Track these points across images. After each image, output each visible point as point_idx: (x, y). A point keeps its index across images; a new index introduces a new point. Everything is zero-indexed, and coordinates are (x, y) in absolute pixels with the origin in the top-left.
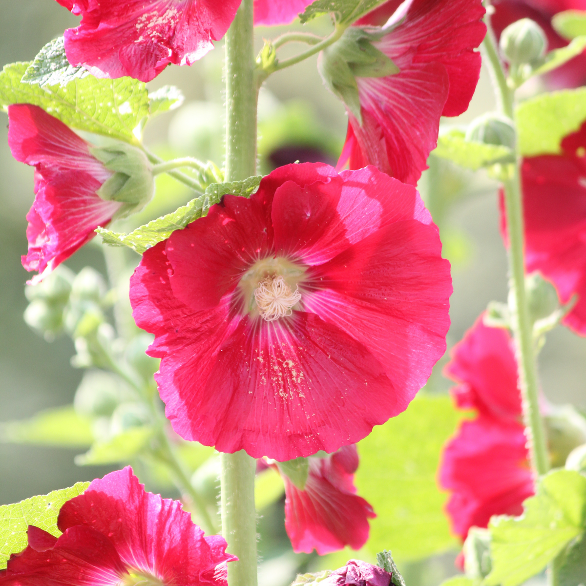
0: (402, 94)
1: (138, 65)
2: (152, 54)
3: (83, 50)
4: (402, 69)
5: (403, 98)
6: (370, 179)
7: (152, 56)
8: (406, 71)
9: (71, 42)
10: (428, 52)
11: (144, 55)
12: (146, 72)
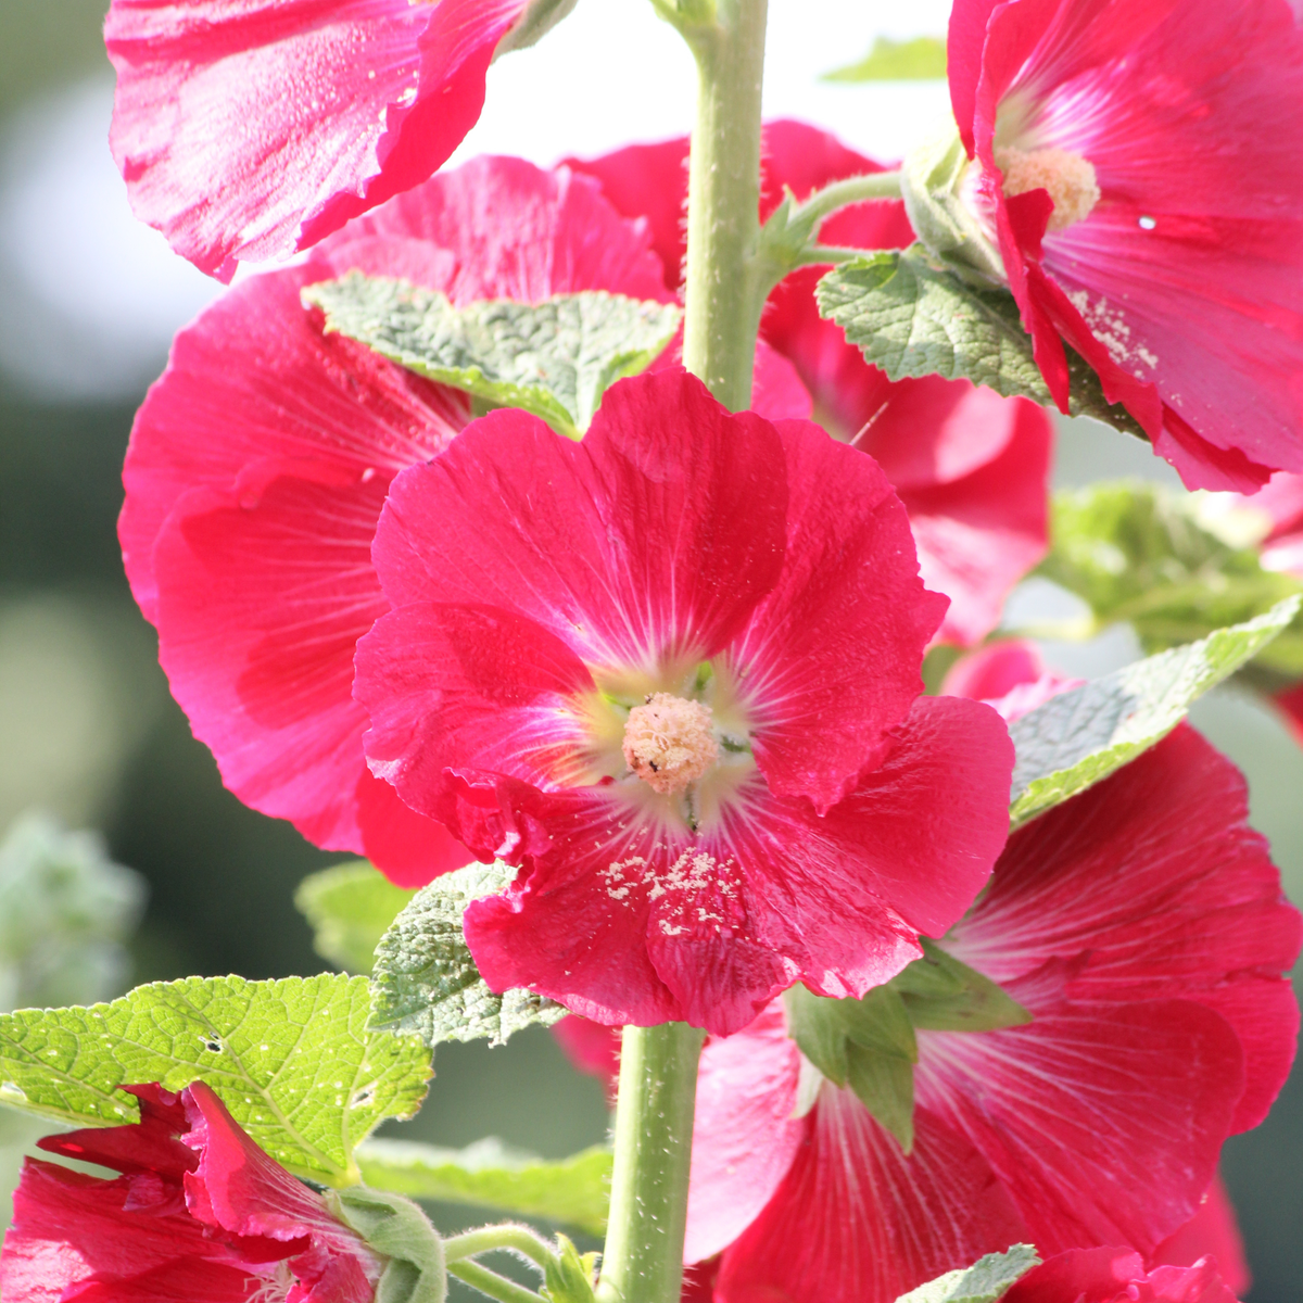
0: (1044, 1076)
1: (697, 992)
2: (723, 965)
3: (511, 951)
4: (1039, 1013)
5: (1049, 1086)
6: (1189, 1289)
7: (721, 971)
8: (1048, 1019)
9: (478, 931)
10: (1102, 974)
11: (704, 969)
12: (718, 1010)
